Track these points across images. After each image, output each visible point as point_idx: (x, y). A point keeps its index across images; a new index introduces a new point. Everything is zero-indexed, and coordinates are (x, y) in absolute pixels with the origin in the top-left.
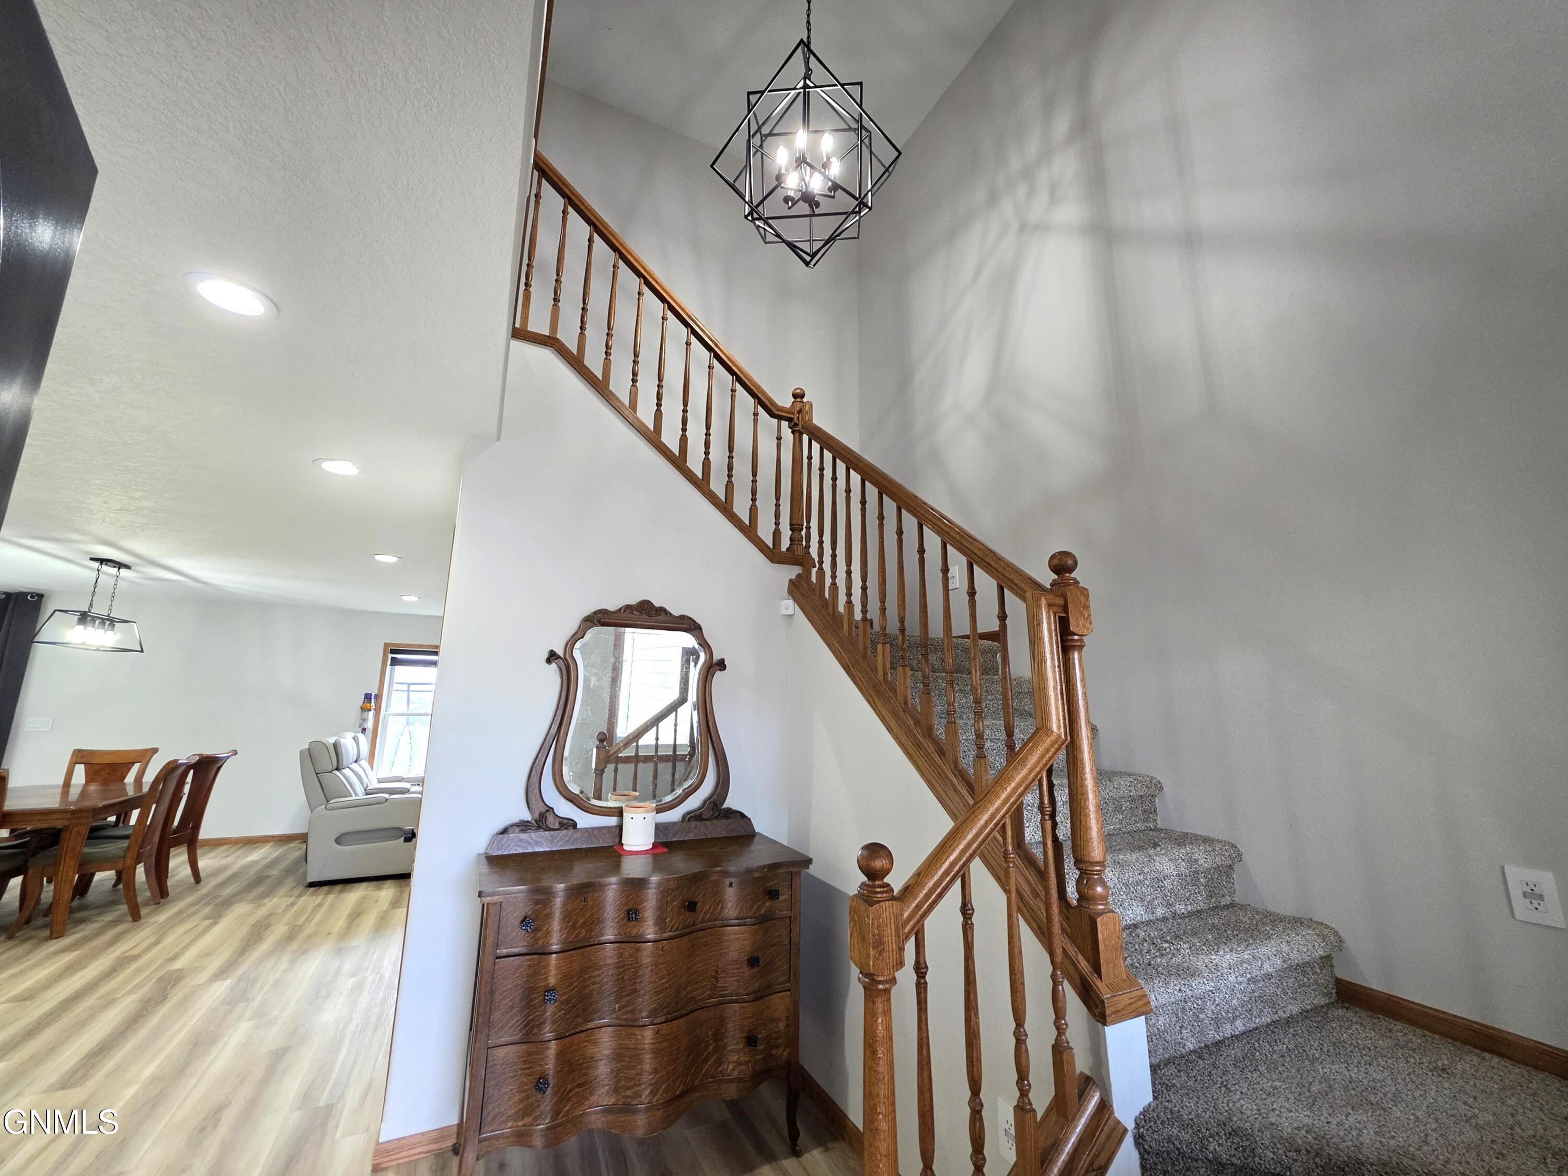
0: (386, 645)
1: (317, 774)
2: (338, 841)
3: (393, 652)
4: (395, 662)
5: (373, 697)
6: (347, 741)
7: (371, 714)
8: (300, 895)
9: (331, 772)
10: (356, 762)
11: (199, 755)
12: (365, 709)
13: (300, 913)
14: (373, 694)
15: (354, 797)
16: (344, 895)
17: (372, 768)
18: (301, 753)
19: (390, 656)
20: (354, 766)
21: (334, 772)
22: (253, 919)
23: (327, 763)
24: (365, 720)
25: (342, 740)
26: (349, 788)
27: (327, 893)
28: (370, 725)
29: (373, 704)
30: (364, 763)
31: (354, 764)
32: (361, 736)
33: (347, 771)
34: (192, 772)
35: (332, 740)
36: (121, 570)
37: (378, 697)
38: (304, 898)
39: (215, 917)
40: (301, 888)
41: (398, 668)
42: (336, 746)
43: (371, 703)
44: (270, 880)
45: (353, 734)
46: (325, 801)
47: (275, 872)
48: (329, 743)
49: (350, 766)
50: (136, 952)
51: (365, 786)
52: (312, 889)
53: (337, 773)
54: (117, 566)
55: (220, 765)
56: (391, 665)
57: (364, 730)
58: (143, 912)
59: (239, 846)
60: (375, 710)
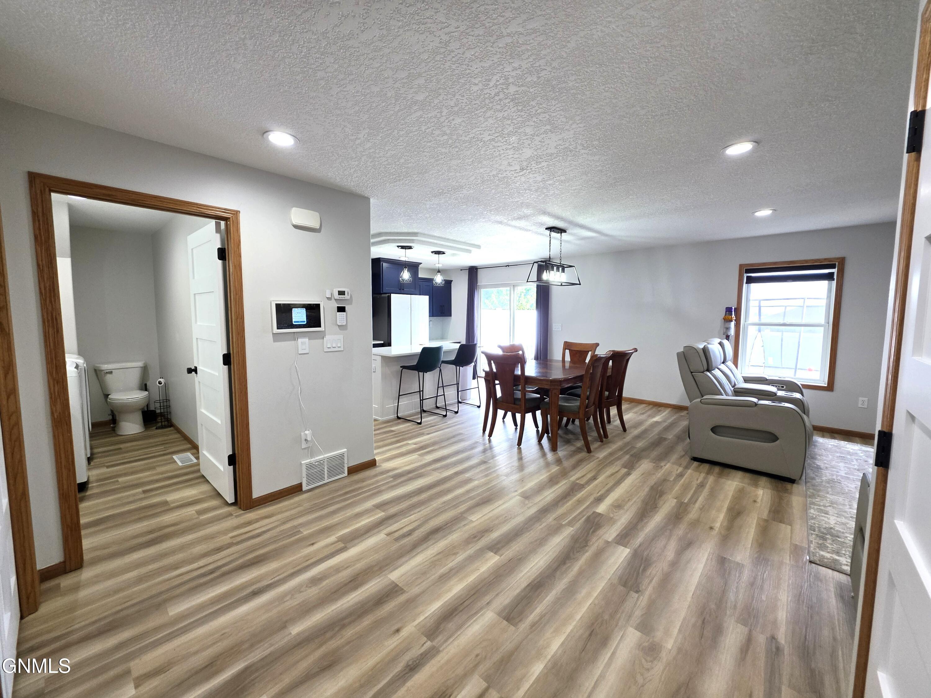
0: (741, 266)
1: (692, 373)
2: (714, 430)
3: (748, 271)
4: (750, 280)
5: (733, 310)
6: (714, 347)
7: (733, 324)
8: (687, 468)
9: (703, 372)
10: (723, 363)
11: (613, 351)
12: (727, 320)
13: (686, 488)
14: (733, 308)
15: (724, 397)
16: (723, 480)
17: (737, 367)
18: (678, 354)
19: (745, 275)
20: (722, 367)
21: (705, 373)
22: (653, 480)
23: (700, 364)
24: (728, 329)
25: (709, 346)
26: (720, 388)
27: (708, 473)
28: (732, 332)
29: (733, 316)
30: (730, 364)
31: (722, 365)
32: (725, 342)
33: (717, 372)
34: (611, 361)
35: (701, 346)
36: (562, 234)
37: (738, 311)
38: (690, 471)
39: (630, 467)
40: (687, 459)
41: (753, 286)
42: (705, 351)
43: (731, 315)
44: (667, 442)
45: (719, 340)
46: (700, 395)
47: (670, 436)
48: (699, 348)
49: (720, 367)
50: (582, 482)
51: (733, 384)
52: (696, 464)
53: (708, 374)
54: (560, 231)
55: (628, 358)
56: (746, 283)
57: (728, 338)
58: (592, 447)
59: (651, 406)
60: (735, 320)
